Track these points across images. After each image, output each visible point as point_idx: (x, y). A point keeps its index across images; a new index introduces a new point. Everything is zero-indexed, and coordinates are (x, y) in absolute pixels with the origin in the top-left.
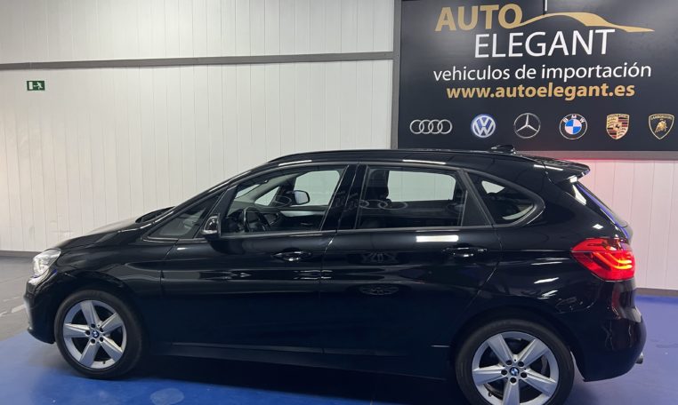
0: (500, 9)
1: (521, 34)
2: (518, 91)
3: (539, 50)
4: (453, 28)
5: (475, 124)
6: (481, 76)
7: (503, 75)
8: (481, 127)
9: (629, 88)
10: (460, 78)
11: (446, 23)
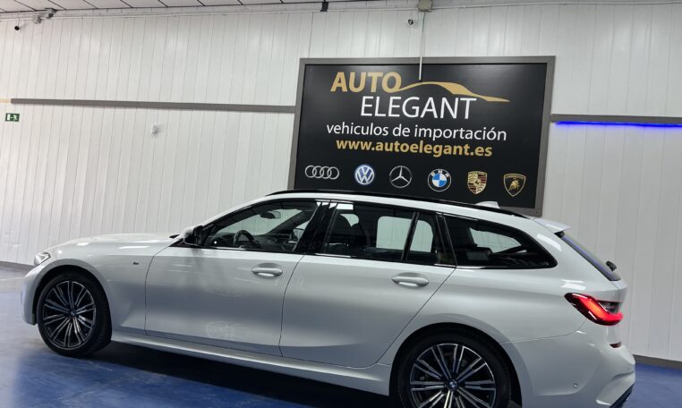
0: (384, 75)
1: (399, 98)
2: (394, 146)
3: (413, 112)
4: (345, 90)
5: (357, 172)
6: (365, 132)
7: (383, 132)
8: (362, 176)
9: (487, 150)
10: (348, 132)
11: (339, 85)
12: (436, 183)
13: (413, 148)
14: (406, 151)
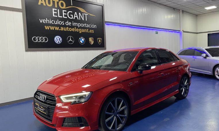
0: (59, 1)
1: (66, 11)
2: (67, 29)
3: (71, 17)
4: (44, 4)
5: (55, 39)
6: (56, 23)
7: (62, 23)
8: (57, 40)
9: (93, 30)
10: (49, 23)
11: (42, 2)
12: (81, 42)
13: (73, 30)
14: (71, 31)
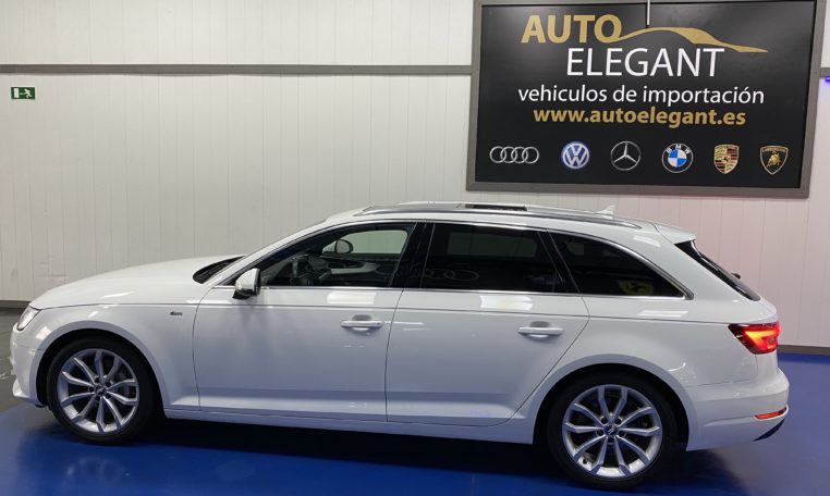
1: (621, 50)
2: (615, 116)
3: (640, 68)
4: (542, 40)
5: (566, 152)
8: (572, 158)
9: (739, 116)
10: (549, 99)
11: (534, 33)
12: (673, 162)
13: (642, 117)
14: (633, 120)
